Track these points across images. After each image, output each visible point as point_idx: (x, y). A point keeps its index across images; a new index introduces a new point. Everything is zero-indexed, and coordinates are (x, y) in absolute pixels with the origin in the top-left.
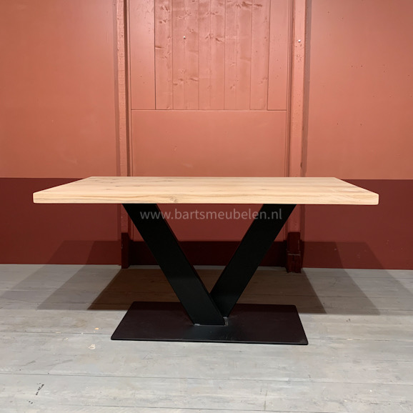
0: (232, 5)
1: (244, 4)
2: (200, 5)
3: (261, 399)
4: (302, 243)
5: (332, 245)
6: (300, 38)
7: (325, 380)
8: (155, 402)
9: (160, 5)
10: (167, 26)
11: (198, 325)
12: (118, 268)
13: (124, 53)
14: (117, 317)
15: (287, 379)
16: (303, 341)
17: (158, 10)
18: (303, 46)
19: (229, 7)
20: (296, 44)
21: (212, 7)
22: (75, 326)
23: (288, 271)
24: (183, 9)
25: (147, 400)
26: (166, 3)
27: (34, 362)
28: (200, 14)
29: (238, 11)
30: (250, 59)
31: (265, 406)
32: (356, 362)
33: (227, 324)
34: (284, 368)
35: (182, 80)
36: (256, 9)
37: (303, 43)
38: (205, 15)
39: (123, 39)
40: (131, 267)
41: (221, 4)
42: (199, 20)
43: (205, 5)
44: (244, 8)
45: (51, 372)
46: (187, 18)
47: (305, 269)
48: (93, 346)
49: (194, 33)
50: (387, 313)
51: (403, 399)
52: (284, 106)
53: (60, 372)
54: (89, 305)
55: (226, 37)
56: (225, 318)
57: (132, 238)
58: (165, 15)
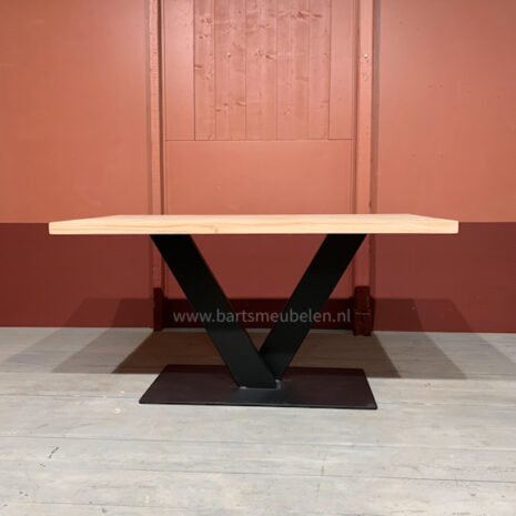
0: (286, 16)
1: (300, 15)
2: (248, 17)
3: (319, 463)
4: (373, 301)
5: (409, 303)
6: (366, 53)
7: (397, 445)
8: (191, 466)
9: (201, 18)
10: (208, 42)
11: (244, 388)
12: (149, 331)
13: (157, 73)
14: (146, 381)
15: (350, 444)
16: (371, 406)
17: (198, 23)
18: (370, 62)
19: (282, 18)
20: (362, 60)
21: (263, 18)
22: (97, 390)
23: (355, 334)
24: (227, 22)
25: (180, 464)
26: (208, 15)
27: (46, 425)
28: (248, 26)
29: (292, 23)
30: (307, 80)
31: (323, 470)
32: (435, 427)
33: (279, 387)
34: (347, 433)
35: (226, 105)
36: (314, 20)
37: (370, 58)
38: (254, 29)
39: (156, 57)
40: (165, 330)
41: (273, 15)
42: (246, 34)
43: (254, 17)
44: (301, 20)
45: (67, 435)
46: (233, 32)
47: (376, 332)
48: (118, 410)
49: (241, 50)
50: (475, 378)
51: (492, 465)
52: (348, 134)
53: (78, 435)
54: (113, 368)
55: (279, 54)
56: (277, 381)
57: (166, 294)
58: (207, 29)
